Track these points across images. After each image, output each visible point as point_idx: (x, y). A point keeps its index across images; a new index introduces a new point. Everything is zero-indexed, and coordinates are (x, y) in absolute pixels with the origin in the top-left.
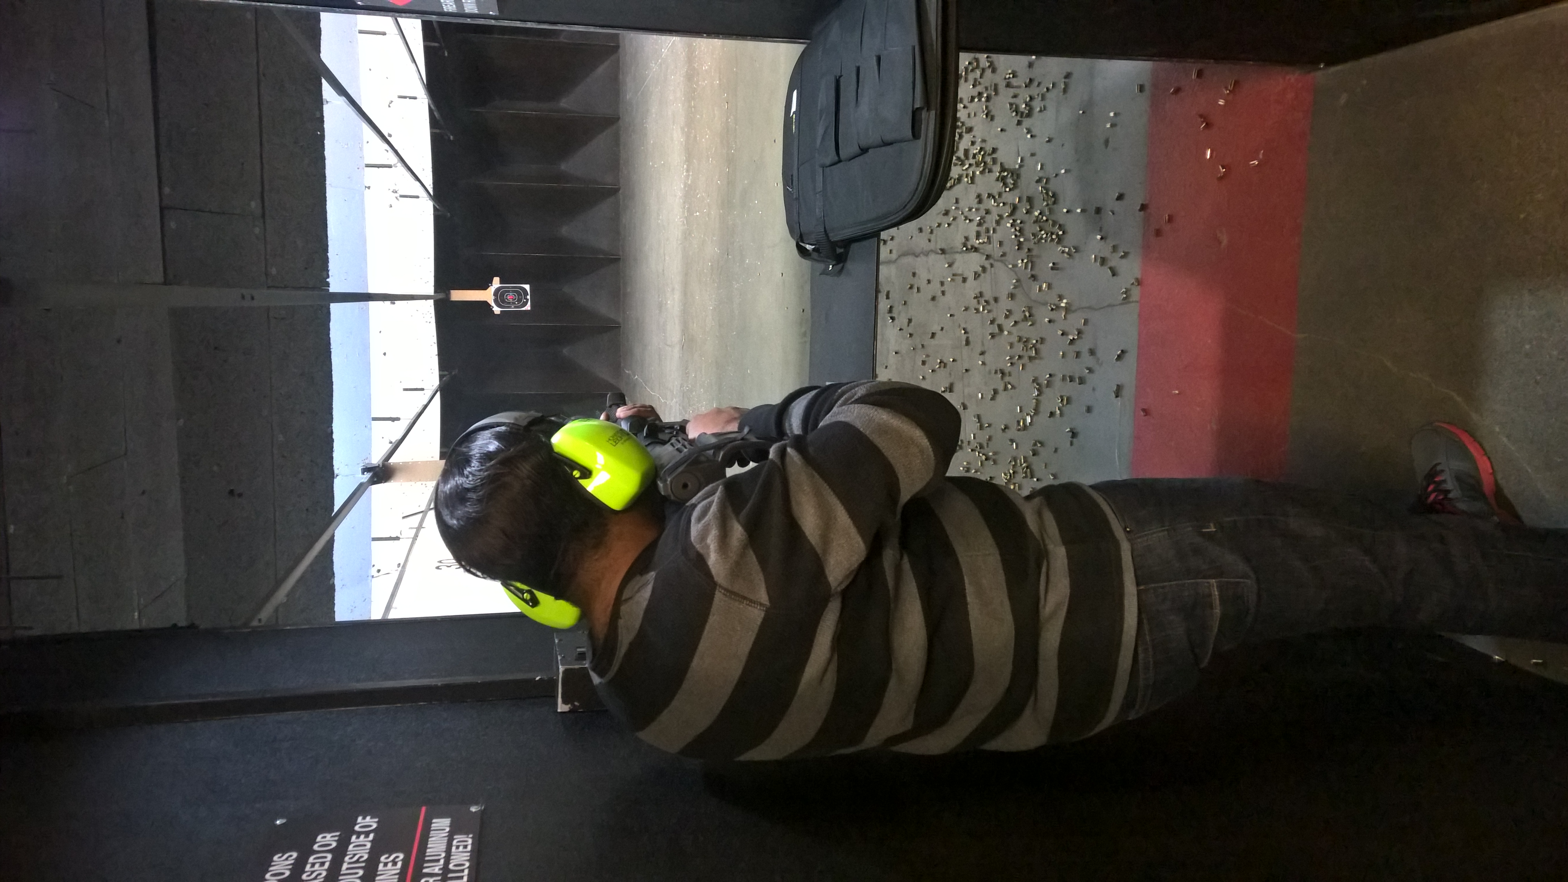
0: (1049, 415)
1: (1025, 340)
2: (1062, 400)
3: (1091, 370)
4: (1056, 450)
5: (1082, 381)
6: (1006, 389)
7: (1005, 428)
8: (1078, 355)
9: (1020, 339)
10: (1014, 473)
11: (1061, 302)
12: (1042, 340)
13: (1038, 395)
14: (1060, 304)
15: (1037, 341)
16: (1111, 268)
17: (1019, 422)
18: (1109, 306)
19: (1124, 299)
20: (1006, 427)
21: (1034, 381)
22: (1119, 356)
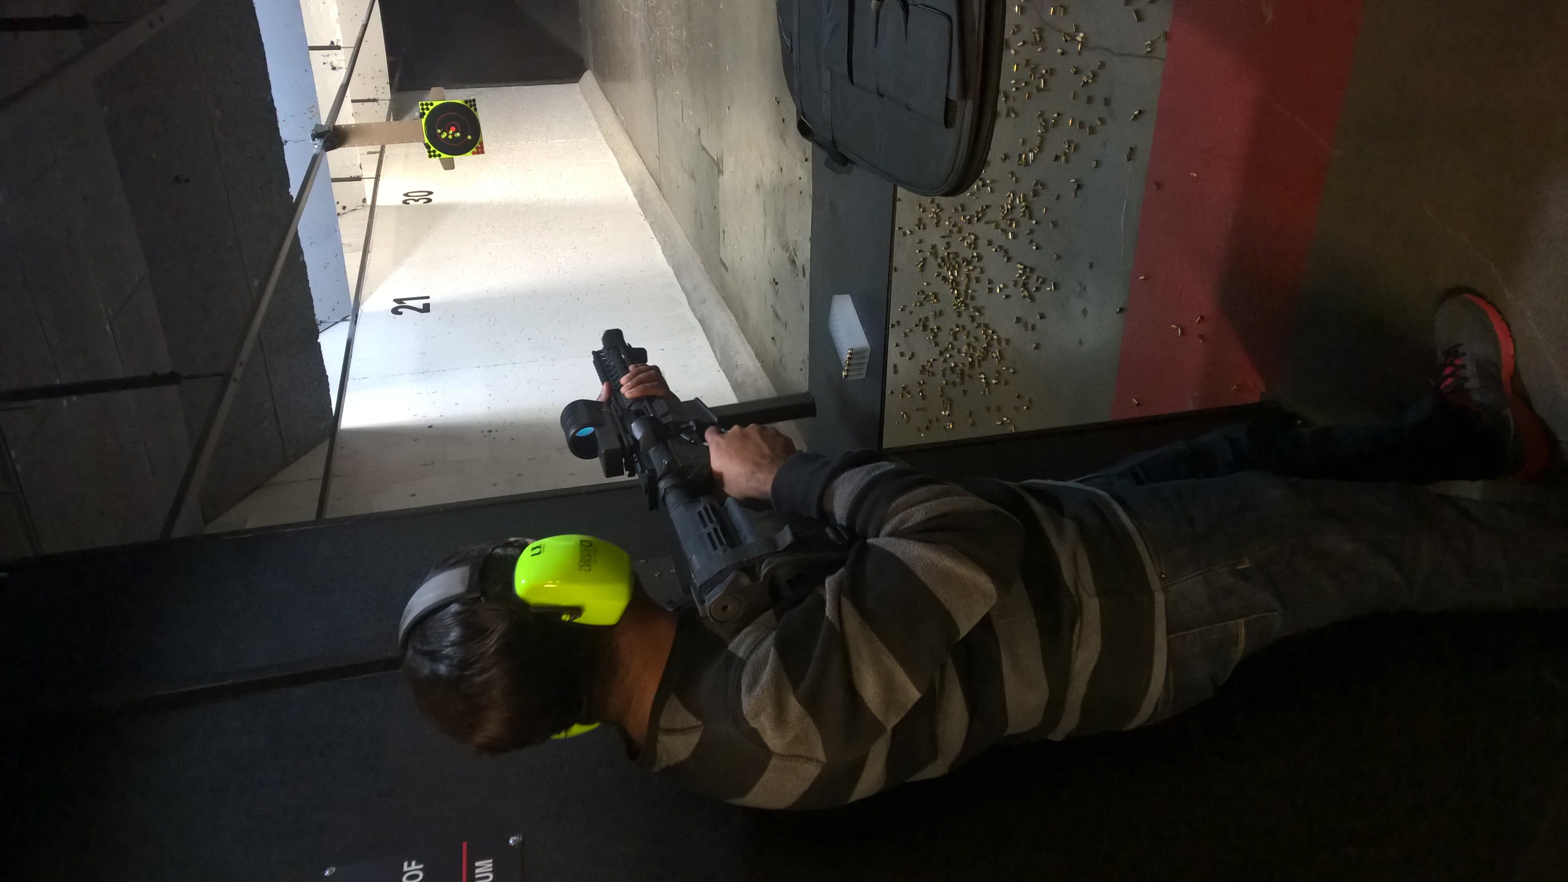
0: (1054, 159)
1: (1034, 66)
2: (1069, 146)
3: (1103, 121)
4: (1058, 197)
5: (1092, 130)
6: (1008, 115)
7: (1005, 159)
8: (1090, 100)
9: (1028, 62)
10: (1011, 208)
11: (1076, 34)
12: (1051, 72)
13: (1043, 133)
14: (1075, 36)
15: (1046, 72)
16: (1137, 12)
17: (1020, 156)
18: (1131, 54)
19: (1148, 52)
20: (1006, 157)
21: (1039, 116)
22: (1135, 116)
